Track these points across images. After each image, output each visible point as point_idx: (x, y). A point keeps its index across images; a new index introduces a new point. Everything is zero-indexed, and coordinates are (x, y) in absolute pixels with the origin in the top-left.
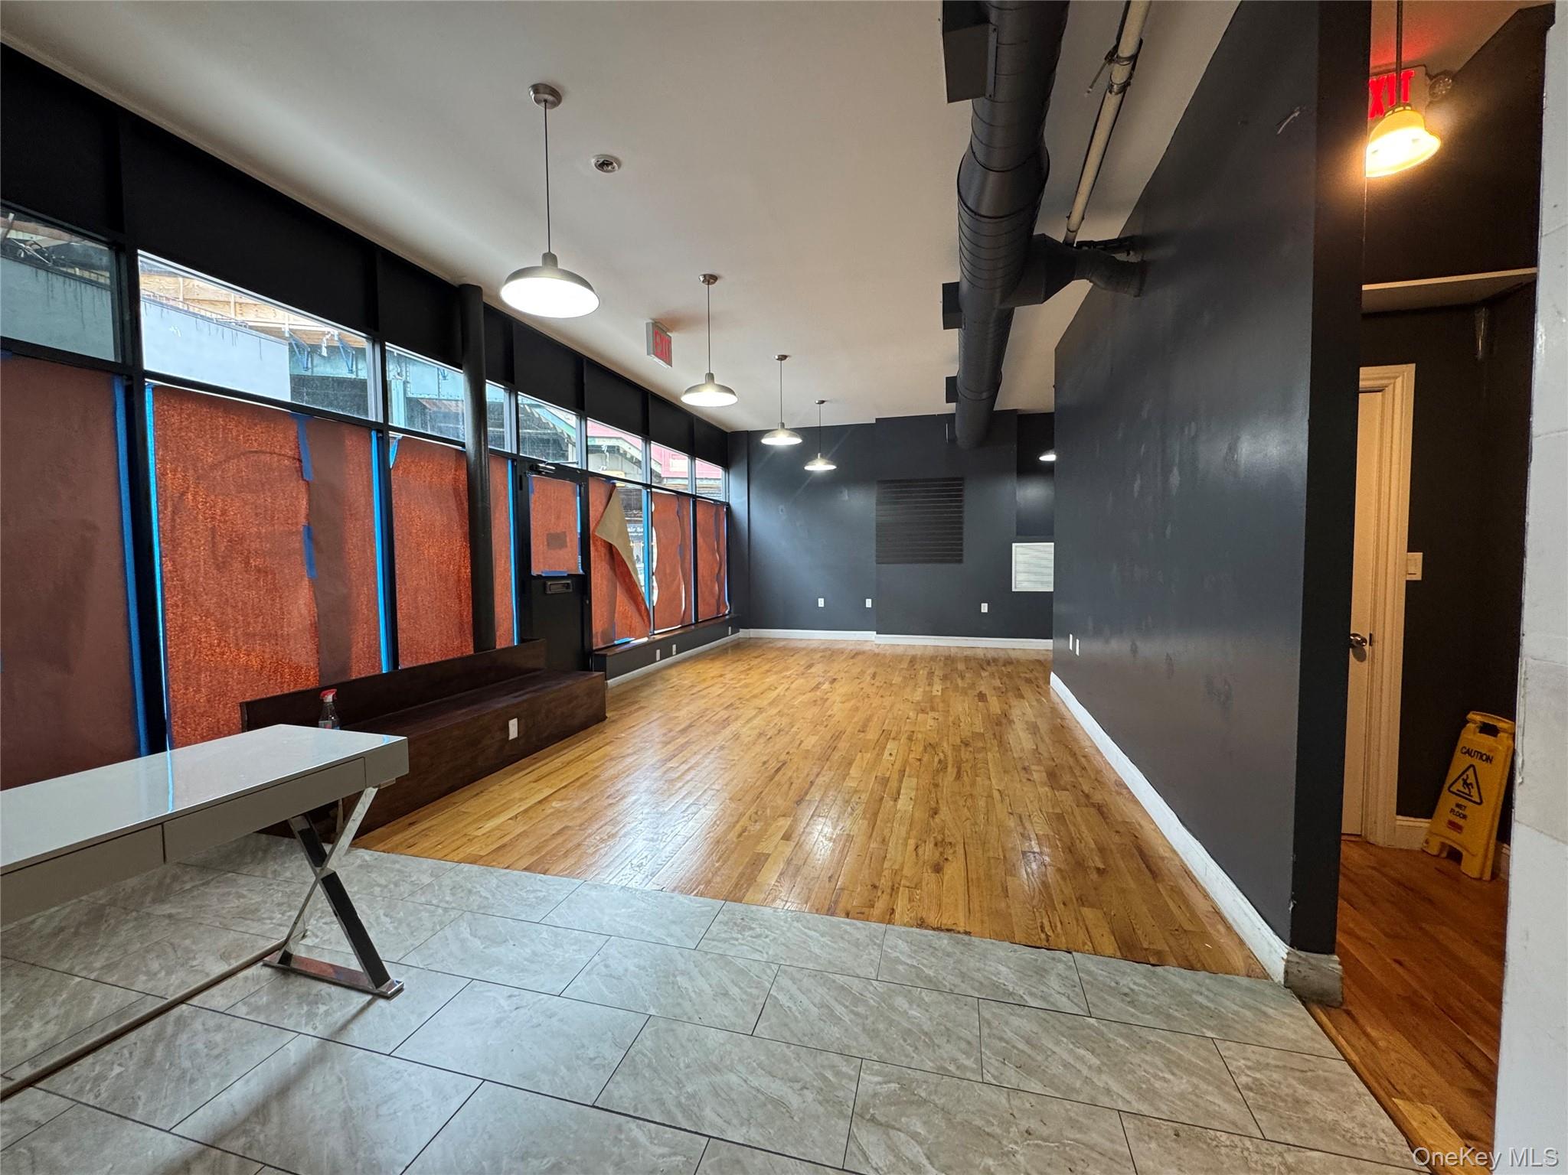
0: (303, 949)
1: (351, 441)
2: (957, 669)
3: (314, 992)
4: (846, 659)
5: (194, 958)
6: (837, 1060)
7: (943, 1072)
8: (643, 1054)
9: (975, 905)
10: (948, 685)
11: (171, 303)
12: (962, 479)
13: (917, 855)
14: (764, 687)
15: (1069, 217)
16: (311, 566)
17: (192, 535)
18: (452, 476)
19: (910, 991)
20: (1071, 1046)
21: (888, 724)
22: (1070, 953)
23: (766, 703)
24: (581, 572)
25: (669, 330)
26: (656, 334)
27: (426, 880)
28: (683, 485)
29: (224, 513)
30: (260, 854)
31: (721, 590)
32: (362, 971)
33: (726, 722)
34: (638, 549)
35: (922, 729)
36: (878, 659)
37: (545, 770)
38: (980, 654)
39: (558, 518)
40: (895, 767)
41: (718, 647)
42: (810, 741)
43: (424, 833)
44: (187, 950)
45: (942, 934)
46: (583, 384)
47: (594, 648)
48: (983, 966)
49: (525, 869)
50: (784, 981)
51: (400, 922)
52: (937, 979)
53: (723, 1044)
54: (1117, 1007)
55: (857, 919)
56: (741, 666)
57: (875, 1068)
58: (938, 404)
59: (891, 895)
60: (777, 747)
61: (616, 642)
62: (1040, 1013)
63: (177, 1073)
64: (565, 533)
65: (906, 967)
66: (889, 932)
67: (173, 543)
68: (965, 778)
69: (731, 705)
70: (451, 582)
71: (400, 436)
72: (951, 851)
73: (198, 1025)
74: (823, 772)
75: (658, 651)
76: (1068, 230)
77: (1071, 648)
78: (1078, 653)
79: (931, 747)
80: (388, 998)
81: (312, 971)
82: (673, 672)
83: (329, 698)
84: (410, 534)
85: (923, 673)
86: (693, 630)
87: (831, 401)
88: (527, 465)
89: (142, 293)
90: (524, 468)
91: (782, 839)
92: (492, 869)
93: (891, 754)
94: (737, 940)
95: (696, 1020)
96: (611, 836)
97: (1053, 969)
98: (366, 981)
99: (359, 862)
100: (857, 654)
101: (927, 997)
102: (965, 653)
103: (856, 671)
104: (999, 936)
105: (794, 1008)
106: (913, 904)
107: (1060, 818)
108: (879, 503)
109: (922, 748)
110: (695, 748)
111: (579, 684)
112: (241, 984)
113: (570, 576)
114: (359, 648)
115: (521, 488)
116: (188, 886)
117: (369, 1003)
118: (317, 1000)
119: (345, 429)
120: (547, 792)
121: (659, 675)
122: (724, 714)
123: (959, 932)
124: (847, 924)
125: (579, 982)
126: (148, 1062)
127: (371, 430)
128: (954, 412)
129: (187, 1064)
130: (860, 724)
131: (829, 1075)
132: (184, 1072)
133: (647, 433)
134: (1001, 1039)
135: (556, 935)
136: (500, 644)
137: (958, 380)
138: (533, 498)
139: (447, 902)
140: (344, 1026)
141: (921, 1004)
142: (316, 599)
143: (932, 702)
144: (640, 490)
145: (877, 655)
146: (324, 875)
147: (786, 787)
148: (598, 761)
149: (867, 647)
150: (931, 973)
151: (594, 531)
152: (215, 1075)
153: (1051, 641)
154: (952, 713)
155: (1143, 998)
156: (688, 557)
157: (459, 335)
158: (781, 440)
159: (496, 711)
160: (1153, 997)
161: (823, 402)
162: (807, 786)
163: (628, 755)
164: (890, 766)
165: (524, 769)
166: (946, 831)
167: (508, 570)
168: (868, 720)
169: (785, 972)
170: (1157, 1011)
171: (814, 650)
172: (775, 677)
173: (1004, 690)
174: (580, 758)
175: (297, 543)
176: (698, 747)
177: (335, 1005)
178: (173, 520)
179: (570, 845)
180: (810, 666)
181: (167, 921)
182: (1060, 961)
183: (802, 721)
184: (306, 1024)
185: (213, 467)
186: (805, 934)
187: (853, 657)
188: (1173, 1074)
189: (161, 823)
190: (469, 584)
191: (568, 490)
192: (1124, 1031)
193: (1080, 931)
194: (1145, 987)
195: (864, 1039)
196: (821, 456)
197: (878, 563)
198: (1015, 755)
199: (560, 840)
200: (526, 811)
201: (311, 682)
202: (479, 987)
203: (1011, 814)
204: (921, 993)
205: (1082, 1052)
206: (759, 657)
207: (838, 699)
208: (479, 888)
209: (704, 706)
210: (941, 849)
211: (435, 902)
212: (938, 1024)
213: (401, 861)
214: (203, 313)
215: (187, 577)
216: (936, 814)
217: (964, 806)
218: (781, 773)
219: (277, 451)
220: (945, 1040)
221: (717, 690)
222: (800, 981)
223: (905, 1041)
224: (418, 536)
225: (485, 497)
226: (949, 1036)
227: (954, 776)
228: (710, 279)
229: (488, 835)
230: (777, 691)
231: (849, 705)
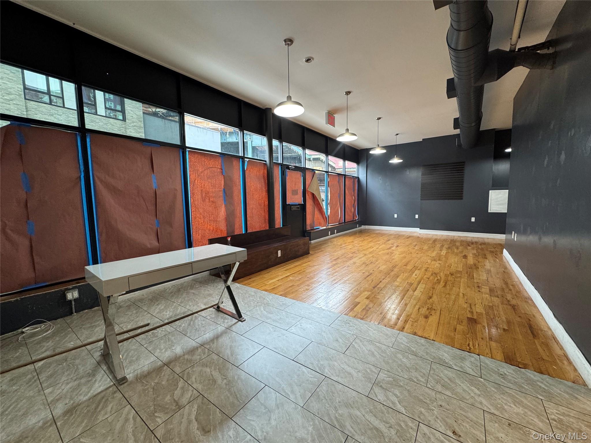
0: (222, 306)
1: (235, 162)
2: (456, 245)
3: (225, 317)
4: (404, 239)
5: (198, 304)
6: (372, 367)
7: (411, 380)
8: (309, 351)
9: (440, 332)
10: (450, 251)
11: (191, 124)
12: (464, 162)
13: (419, 311)
14: (369, 246)
15: (511, 39)
16: (225, 201)
17: (197, 192)
18: (263, 172)
19: (404, 353)
20: (468, 385)
21: (417, 264)
22: (479, 355)
23: (368, 252)
24: (303, 203)
25: (334, 114)
26: (329, 116)
27: (253, 294)
28: (340, 171)
29: (204, 186)
30: (213, 281)
31: (355, 209)
32: (235, 313)
33: (351, 258)
34: (323, 196)
35: (432, 267)
36: (419, 239)
37: (289, 267)
38: (469, 239)
39: (295, 184)
40: (417, 279)
41: (352, 232)
42: (383, 268)
43: (253, 282)
44: (197, 302)
45: (422, 338)
46: (304, 137)
47: (307, 230)
48: (437, 352)
49: (280, 295)
50: (357, 341)
51: (246, 304)
52: (416, 352)
53: (334, 354)
54: (495, 377)
55: (389, 328)
56: (361, 239)
57: (385, 372)
58: (450, 130)
59: (404, 323)
60: (369, 268)
61: (315, 228)
62: (459, 372)
63: (195, 328)
64: (297, 190)
65: (404, 346)
66: (400, 334)
67: (193, 194)
68: (448, 287)
69: (354, 252)
70: (263, 205)
71: (248, 160)
72: (434, 312)
73: (199, 319)
74: (386, 278)
75: (330, 232)
76: (511, 45)
77: (513, 238)
78: (515, 240)
79: (435, 274)
80: (242, 322)
81: (224, 311)
82: (335, 239)
83: (229, 239)
84: (251, 191)
85: (438, 246)
86: (343, 225)
87: (401, 134)
88: (285, 167)
89: (185, 122)
90: (285, 168)
91: (366, 298)
92: (271, 294)
93: (416, 275)
94: (344, 326)
95: (326, 345)
96: (307, 290)
97: (468, 359)
98: (237, 316)
99: (236, 286)
100: (410, 237)
101: (410, 356)
102: (461, 239)
103: (407, 243)
104: (447, 344)
105: (360, 349)
106: (412, 327)
107: (491, 308)
108: (423, 175)
109: (430, 274)
110: (339, 265)
111: (301, 241)
112: (208, 311)
113: (299, 204)
114: (237, 226)
115: (283, 175)
116: (197, 287)
117: (237, 322)
118: (225, 319)
119: (233, 159)
120: (288, 274)
121: (330, 240)
122: (351, 255)
123: (430, 339)
124: (385, 329)
125: (292, 328)
126: (189, 324)
127: (240, 158)
128: (459, 133)
129: (197, 327)
130: (405, 263)
131: (368, 370)
132: (197, 329)
133: (327, 153)
134: (438, 376)
135: (287, 315)
136: (277, 226)
137: (459, 119)
138: (288, 178)
139: (258, 301)
140: (231, 326)
141: (407, 358)
142: (226, 210)
143: (440, 257)
144: (324, 174)
145: (418, 237)
146: (227, 286)
147: (370, 282)
148: (305, 266)
149: (415, 235)
150: (414, 350)
151: (307, 189)
152: (203, 331)
153: (505, 235)
154: (448, 262)
155: (509, 377)
156: (342, 198)
157: (265, 126)
158: (378, 152)
159: (275, 247)
160: (516, 379)
161: (398, 134)
162: (379, 282)
163: (315, 265)
164: (415, 279)
165: (282, 267)
166: (434, 305)
167: (279, 202)
168: (409, 262)
169: (358, 338)
170: (515, 383)
171: (391, 235)
172: (373, 243)
173: (477, 255)
174: (300, 265)
175: (221, 194)
176: (340, 265)
177: (229, 321)
178: (193, 188)
179: (293, 290)
180: (389, 240)
181: (193, 294)
182: (473, 357)
183: (381, 260)
184: (223, 324)
185: (202, 172)
186: (368, 328)
187: (408, 238)
188: (515, 405)
189: (191, 263)
190: (267, 207)
191: (299, 175)
192: (496, 386)
193: (487, 349)
194: (512, 374)
195: (383, 363)
196: (396, 157)
197: (421, 200)
198: (475, 281)
199: (291, 288)
200: (282, 279)
201: (225, 235)
202: (265, 324)
203: (466, 303)
204: (408, 355)
205: (473, 388)
206: (368, 236)
207: (398, 253)
208: (267, 298)
209: (344, 252)
210: (429, 311)
211: (255, 300)
212: (413, 365)
213: (247, 288)
214: (199, 126)
215: (196, 203)
216: (431, 298)
217: (444, 297)
218: (369, 277)
219: (216, 167)
220: (415, 371)
221: (350, 247)
222: (363, 342)
223: (398, 367)
224: (253, 191)
225: (272, 179)
226: (416, 370)
227: (443, 285)
228: (348, 93)
229: (270, 284)
230: (373, 249)
231: (402, 256)
